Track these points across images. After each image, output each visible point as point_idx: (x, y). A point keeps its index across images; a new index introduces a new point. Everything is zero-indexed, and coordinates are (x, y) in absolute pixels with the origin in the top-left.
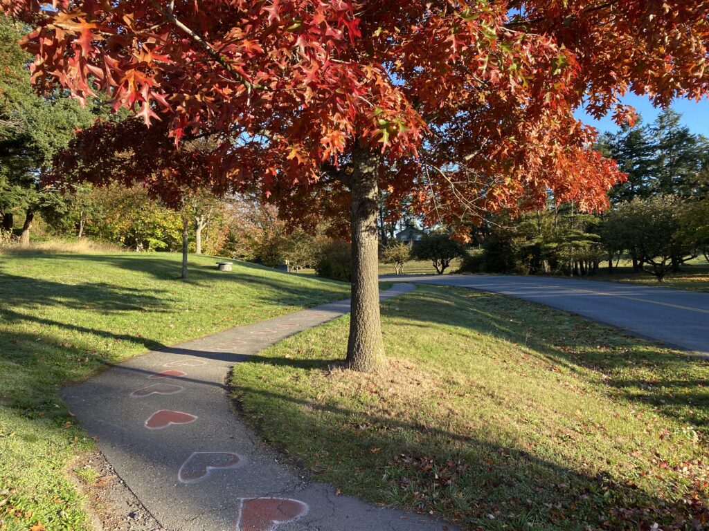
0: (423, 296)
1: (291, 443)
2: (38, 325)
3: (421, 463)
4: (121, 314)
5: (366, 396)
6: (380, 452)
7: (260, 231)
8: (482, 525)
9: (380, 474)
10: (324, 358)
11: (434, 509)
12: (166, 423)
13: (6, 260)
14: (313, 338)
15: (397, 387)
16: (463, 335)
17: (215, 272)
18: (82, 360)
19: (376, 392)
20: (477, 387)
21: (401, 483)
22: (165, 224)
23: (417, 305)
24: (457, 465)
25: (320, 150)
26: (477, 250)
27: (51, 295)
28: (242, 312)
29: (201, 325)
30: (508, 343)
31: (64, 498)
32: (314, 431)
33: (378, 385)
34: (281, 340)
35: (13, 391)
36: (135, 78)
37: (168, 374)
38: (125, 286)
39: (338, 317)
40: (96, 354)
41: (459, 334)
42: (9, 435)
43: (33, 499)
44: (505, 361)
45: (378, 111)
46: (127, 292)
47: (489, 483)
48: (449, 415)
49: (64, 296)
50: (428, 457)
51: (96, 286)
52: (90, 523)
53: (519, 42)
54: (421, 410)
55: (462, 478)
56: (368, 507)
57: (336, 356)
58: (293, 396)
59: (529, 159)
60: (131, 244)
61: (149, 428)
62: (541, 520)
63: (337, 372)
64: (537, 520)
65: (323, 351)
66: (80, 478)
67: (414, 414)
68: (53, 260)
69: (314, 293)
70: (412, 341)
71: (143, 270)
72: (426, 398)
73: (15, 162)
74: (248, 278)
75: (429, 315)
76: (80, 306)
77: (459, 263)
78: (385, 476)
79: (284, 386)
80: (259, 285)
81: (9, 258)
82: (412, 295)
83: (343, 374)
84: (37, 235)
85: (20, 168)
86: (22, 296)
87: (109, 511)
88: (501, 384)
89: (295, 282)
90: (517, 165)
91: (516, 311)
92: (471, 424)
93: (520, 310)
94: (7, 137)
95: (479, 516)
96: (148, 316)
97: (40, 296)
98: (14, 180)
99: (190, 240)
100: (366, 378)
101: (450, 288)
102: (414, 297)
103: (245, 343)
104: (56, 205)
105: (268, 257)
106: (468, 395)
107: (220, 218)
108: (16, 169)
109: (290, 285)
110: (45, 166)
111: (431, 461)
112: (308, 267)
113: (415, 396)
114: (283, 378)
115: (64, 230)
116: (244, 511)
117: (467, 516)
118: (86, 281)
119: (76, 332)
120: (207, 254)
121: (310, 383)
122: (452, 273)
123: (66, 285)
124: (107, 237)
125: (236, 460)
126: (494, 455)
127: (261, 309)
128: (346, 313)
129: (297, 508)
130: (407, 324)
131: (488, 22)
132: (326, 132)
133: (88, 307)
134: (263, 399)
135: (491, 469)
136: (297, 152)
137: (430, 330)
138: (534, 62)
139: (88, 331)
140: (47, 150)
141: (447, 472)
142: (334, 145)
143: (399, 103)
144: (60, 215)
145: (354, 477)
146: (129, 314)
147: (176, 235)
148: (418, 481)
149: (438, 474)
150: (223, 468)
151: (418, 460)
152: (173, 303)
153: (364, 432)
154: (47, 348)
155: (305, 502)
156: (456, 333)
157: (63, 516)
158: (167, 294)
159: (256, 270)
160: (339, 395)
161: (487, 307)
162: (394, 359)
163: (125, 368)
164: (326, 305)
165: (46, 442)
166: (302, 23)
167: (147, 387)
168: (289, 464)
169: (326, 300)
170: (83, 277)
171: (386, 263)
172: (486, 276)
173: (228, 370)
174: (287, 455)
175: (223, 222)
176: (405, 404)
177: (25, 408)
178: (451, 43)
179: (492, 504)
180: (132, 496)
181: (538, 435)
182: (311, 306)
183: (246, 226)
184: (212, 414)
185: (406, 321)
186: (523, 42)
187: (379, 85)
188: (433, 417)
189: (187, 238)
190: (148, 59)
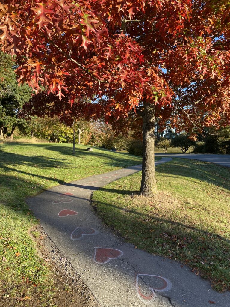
0: (176, 163)
1: (116, 226)
2: (17, 173)
3: (172, 237)
4: (48, 169)
5: (148, 207)
6: (154, 232)
7: (105, 134)
8: (198, 266)
9: (154, 241)
10: (131, 190)
11: (177, 258)
12: (66, 215)
13: (5, 146)
14: (126, 181)
15: (162, 204)
16: (193, 182)
17: (86, 151)
18: (34, 188)
19: (153, 206)
20: (198, 205)
21: (163, 245)
22: (66, 131)
23: (173, 167)
24: (188, 239)
25: (128, 106)
26: (201, 143)
27: (22, 161)
28: (97, 169)
29: (80, 174)
30: (214, 186)
31: (27, 243)
32: (126, 221)
33: (154, 203)
34: (113, 182)
35: (8, 199)
36: (56, 82)
37: (67, 194)
38: (50, 157)
39: (137, 172)
40: (39, 185)
41: (192, 181)
42: (7, 217)
43: (16, 242)
44: (212, 194)
45: (153, 88)
46: (51, 160)
47: (202, 248)
48: (185, 217)
49: (26, 161)
50: (175, 235)
51: (39, 157)
52: (37, 253)
53: (217, 55)
54: (173, 214)
55: (190, 245)
56: (148, 255)
57: (136, 190)
58: (117, 206)
59: (223, 105)
60: (52, 139)
61: (60, 216)
62: (225, 266)
63: (136, 196)
64: (223, 266)
65: (130, 187)
66: (33, 235)
67: (169, 216)
68: (22, 146)
69: (127, 161)
70: (170, 184)
71: (57, 151)
72: (175, 209)
73: (8, 106)
74: (99, 154)
75: (178, 172)
76: (33, 165)
77: (193, 148)
78: (156, 242)
79: (114, 201)
80: (104, 157)
81: (6, 145)
82: (171, 163)
83: (139, 197)
84: (16, 136)
85: (10, 109)
86: (11, 161)
87: (44, 249)
88: (210, 204)
89: (119, 156)
90: (218, 107)
91: (219, 171)
92: (195, 222)
93: (221, 170)
94: (5, 97)
95: (197, 262)
96: (59, 170)
97: (17, 161)
98: (8, 114)
99: (76, 138)
100: (149, 200)
101: (188, 160)
102: (171, 164)
103: (98, 182)
104: (23, 124)
105: (107, 145)
106: (194, 209)
107: (88, 129)
108: (8, 109)
109: (117, 157)
110: (19, 108)
111: (176, 237)
112: (124, 149)
113: (170, 208)
114: (113, 198)
115: (26, 134)
116: (97, 253)
117: (192, 261)
118: (35, 155)
119: (31, 176)
120: (83, 144)
121: (124, 201)
122: (189, 153)
123: (27, 157)
124: (43, 137)
125: (94, 232)
126: (205, 236)
127: (105, 168)
128: (140, 171)
129: (119, 253)
130: (168, 176)
131: (202, 47)
132: (131, 98)
133: (36, 166)
134: (105, 206)
135: (203, 242)
136: (119, 106)
137: (178, 179)
138: (224, 64)
139: (36, 176)
140: (20, 102)
141: (183, 242)
142: (134, 104)
143: (163, 83)
144: (25, 128)
145: (143, 242)
146: (52, 169)
147: (70, 136)
148: (170, 245)
149: (179, 243)
150: (88, 234)
151: (171, 236)
152: (69, 165)
153: (147, 223)
154: (21, 183)
155: (122, 251)
156: (190, 181)
157: (27, 250)
158: (67, 161)
159: (103, 151)
160: (137, 206)
161: (205, 169)
162: (161, 192)
163: (50, 191)
164: (132, 167)
165: (21, 220)
166: (120, 57)
167: (59, 199)
168: (115, 234)
169: (132, 164)
170: (34, 153)
171: (159, 148)
172: (206, 155)
173: (91, 193)
174: (115, 231)
175: (90, 131)
176: (166, 212)
177: (13, 206)
178: (185, 58)
179: (203, 257)
180: (53, 244)
181: (226, 228)
182: (125, 167)
183: (99, 132)
184: (85, 212)
185: (167, 175)
186: (219, 55)
187: (154, 76)
188: (178, 218)
189: (75, 138)
190: (61, 74)
